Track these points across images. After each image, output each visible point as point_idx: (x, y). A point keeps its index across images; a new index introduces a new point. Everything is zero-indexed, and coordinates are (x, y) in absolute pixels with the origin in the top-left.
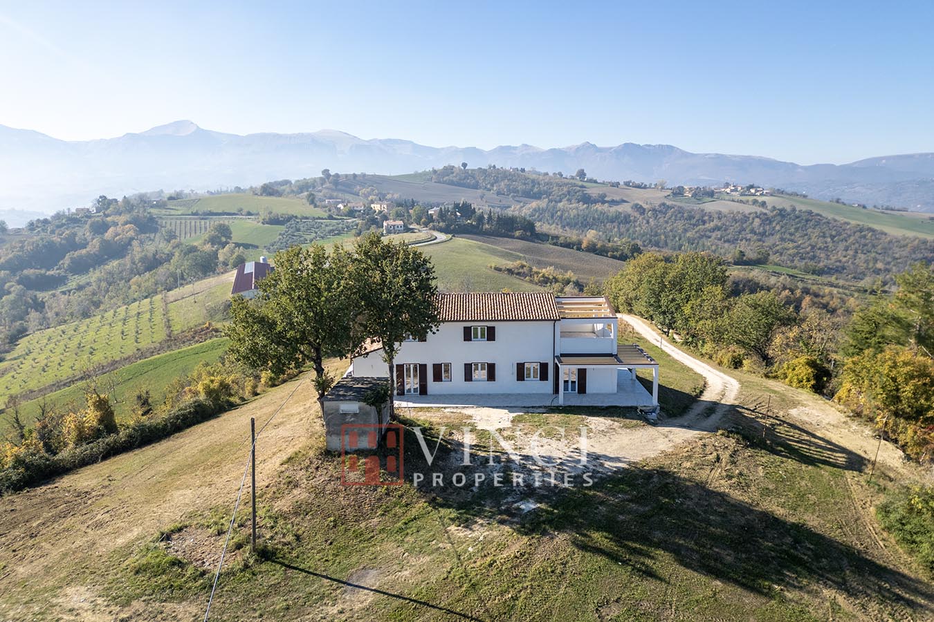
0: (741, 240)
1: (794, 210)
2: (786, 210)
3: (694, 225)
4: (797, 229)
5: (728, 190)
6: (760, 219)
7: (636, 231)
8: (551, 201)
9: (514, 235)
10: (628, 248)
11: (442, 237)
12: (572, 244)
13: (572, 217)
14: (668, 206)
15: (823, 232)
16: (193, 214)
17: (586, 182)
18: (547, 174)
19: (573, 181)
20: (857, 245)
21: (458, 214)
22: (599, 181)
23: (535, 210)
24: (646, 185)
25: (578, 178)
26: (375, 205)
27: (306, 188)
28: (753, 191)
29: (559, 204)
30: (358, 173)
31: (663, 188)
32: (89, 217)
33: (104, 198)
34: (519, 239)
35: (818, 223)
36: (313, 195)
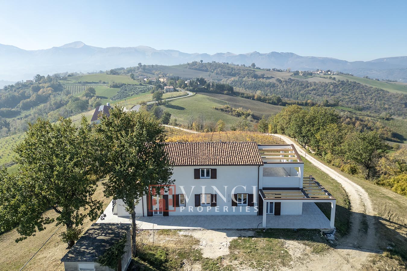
0: (325, 95)
1: (348, 81)
2: (344, 82)
3: (304, 88)
4: (349, 90)
5: (318, 73)
6: (333, 85)
7: (278, 91)
8: (240, 77)
9: (224, 93)
10: (276, 99)
11: (191, 94)
12: (250, 97)
13: (249, 84)
14: (292, 79)
15: (361, 92)
16: (79, 83)
17: (256, 69)
18: (238, 65)
19: (250, 68)
20: (376, 97)
21: (198, 83)
22: (261, 69)
23: (233, 81)
24: (282, 70)
25: (252, 67)
26: (161, 79)
27: (131, 72)
28: (329, 73)
29: (244, 79)
30: (154, 64)
31: (289, 72)
32: (32, 84)
33: (39, 75)
34: (227, 95)
35: (359, 87)
36: (133, 74)
